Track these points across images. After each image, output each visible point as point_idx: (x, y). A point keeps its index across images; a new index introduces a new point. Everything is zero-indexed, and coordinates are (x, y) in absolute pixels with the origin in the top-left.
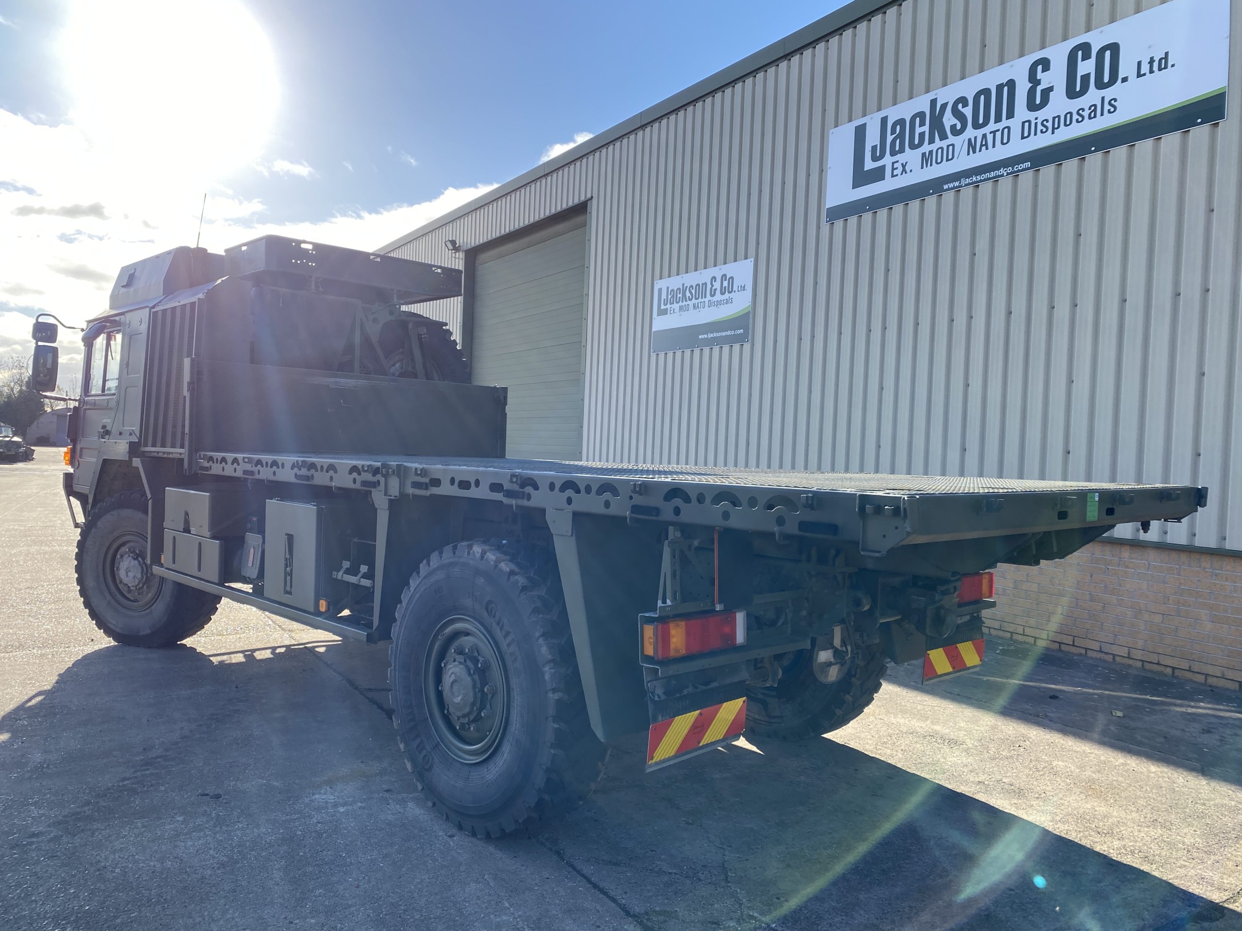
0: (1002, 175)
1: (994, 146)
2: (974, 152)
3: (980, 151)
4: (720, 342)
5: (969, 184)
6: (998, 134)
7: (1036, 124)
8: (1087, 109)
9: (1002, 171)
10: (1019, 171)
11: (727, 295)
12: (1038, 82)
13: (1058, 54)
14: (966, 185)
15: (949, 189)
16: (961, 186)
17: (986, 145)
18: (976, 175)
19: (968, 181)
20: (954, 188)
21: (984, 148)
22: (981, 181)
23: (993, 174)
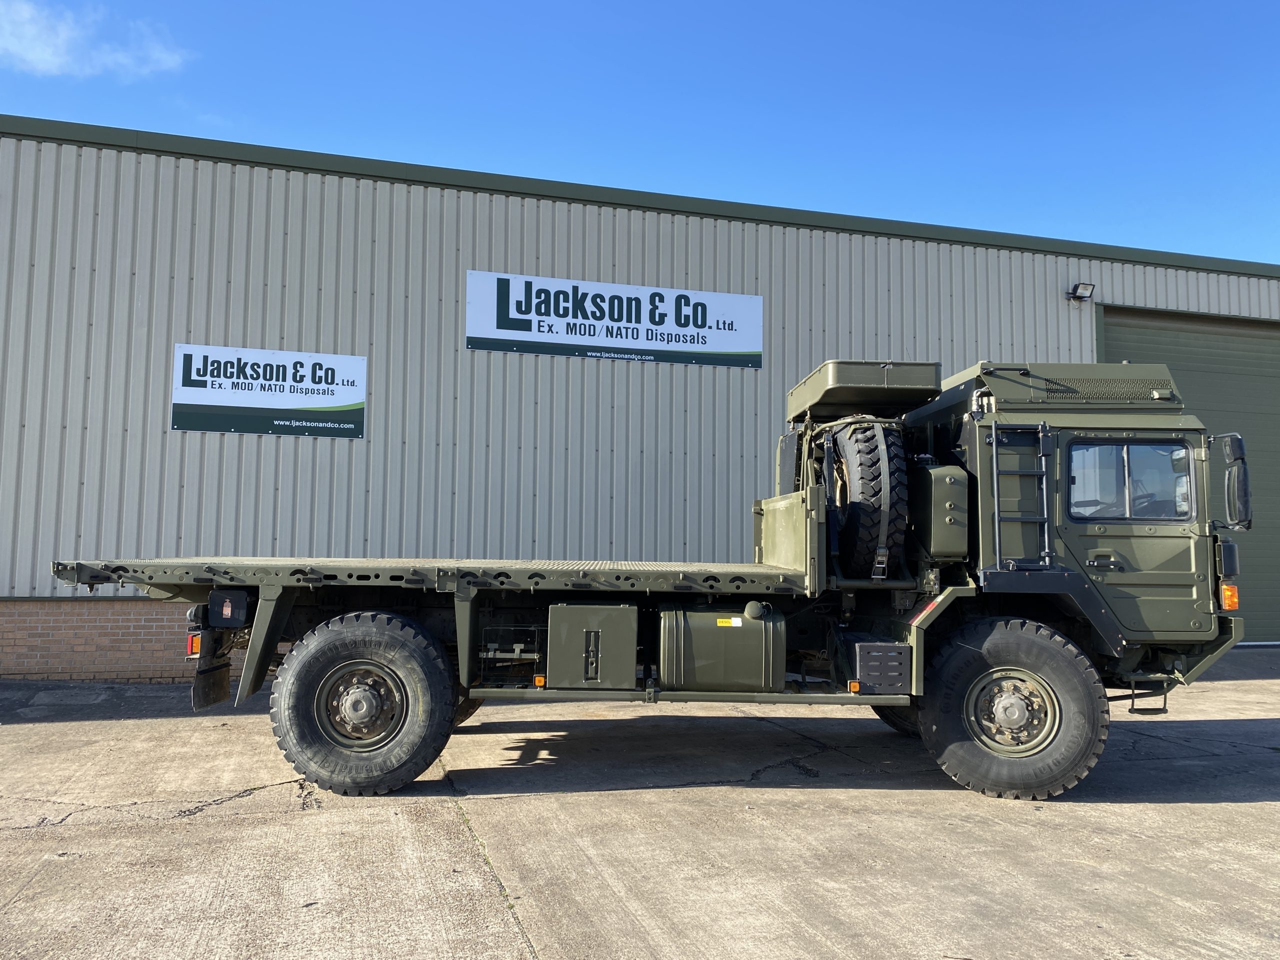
0: (634, 359)
1: (627, 338)
2: (612, 336)
3: (616, 337)
4: (315, 432)
5: (608, 358)
6: (630, 331)
7: (656, 334)
8: (689, 336)
9: (633, 356)
10: (646, 360)
11: (323, 386)
12: (657, 307)
14: (606, 358)
15: (592, 356)
16: (602, 357)
17: (621, 334)
18: (614, 353)
19: (607, 355)
20: (596, 357)
21: (619, 336)
22: (618, 358)
23: (626, 356)
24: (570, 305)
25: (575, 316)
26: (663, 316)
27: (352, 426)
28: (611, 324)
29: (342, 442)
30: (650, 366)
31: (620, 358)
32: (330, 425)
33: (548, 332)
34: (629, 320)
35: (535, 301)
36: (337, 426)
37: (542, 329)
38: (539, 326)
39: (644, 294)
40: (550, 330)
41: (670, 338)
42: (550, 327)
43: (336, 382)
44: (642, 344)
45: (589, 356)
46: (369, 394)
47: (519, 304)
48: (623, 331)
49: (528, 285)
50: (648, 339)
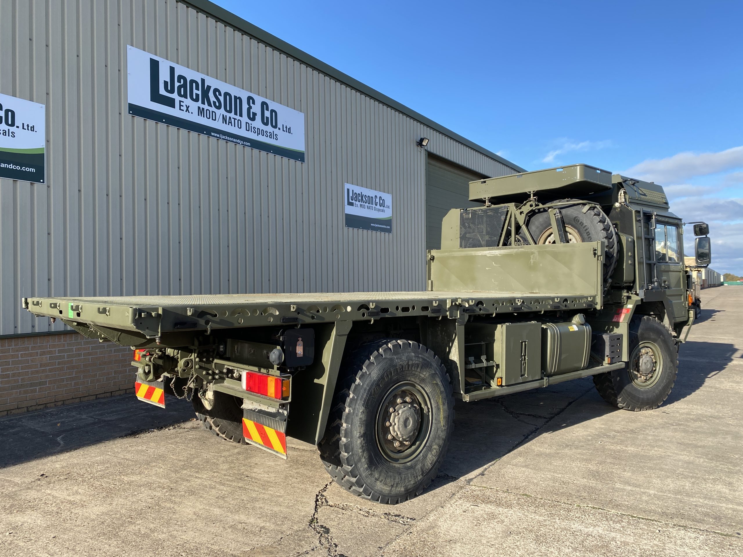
0: (239, 143)
1: (235, 126)
2: (226, 123)
6: (236, 121)
9: (239, 141)
10: (246, 145)
13: (259, 100)
14: (223, 139)
15: (214, 136)
16: (220, 138)
17: (231, 123)
19: (223, 137)
20: (217, 137)
21: (230, 124)
22: (229, 141)
23: (235, 140)
24: (200, 92)
25: (203, 103)
26: (255, 114)
27: (33, 170)
28: (226, 114)
29: (23, 185)
30: (248, 149)
31: (231, 141)
32: (11, 166)
33: (186, 111)
34: (236, 114)
35: (177, 84)
36: (18, 168)
37: (182, 108)
38: (180, 105)
39: (244, 95)
40: (187, 110)
41: (259, 132)
42: (188, 107)
43: (16, 125)
44: (243, 132)
45: (212, 136)
46: (48, 141)
47: (166, 83)
48: (233, 120)
49: (172, 69)
50: (246, 130)
